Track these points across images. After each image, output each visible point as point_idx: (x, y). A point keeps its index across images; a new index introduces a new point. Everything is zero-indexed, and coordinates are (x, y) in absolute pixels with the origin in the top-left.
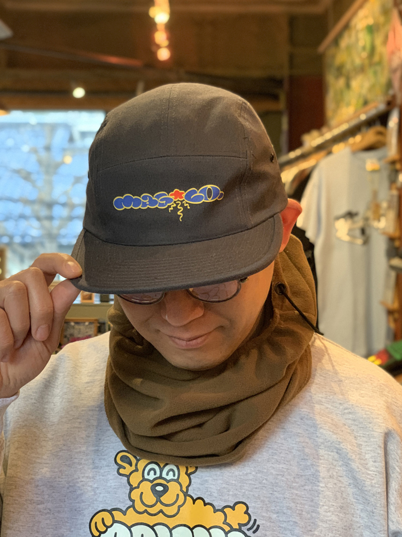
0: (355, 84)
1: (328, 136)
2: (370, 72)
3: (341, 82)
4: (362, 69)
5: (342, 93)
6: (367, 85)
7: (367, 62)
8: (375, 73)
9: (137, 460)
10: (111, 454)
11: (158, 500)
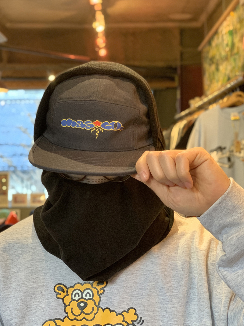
0: (221, 68)
1: (205, 100)
2: (232, 60)
3: (213, 67)
4: (226, 58)
5: (213, 74)
6: (229, 68)
7: (229, 53)
8: (235, 60)
9: (68, 289)
10: (51, 286)
11: (82, 312)
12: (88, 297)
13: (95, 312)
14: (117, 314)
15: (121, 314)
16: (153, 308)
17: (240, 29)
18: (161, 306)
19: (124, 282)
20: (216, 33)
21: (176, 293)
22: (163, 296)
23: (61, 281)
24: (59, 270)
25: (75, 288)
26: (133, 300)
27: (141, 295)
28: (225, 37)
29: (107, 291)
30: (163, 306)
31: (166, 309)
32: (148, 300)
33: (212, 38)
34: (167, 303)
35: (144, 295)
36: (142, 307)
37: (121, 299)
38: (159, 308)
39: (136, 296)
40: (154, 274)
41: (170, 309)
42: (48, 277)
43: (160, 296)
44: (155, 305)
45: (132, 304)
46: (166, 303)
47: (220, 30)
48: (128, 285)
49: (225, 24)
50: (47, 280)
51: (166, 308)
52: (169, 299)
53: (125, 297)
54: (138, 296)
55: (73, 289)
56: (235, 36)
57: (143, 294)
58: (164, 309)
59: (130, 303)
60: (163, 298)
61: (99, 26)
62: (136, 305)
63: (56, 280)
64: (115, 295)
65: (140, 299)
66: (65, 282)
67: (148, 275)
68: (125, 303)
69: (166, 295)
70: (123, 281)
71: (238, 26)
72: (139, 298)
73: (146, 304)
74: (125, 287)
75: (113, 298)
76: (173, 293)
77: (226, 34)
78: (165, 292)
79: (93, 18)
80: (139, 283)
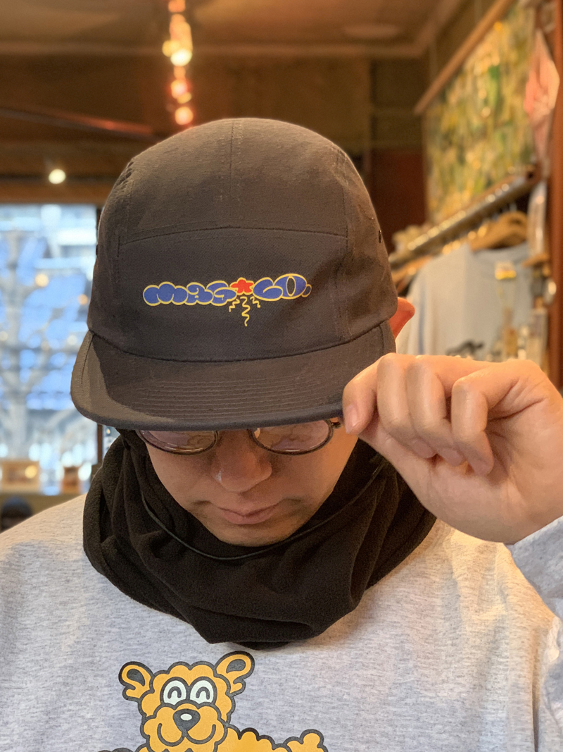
9: (153, 676)
10: (114, 668)
11: (185, 735)
12: (203, 698)
13: (217, 737)
14: (275, 746)
15: (285, 745)
16: (368, 734)
17: (517, 64)
18: (389, 729)
19: (296, 666)
20: (459, 72)
21: (431, 698)
22: (395, 707)
23: (139, 657)
24: (137, 630)
25: (172, 674)
26: (316, 711)
27: (339, 700)
28: (480, 83)
29: (251, 687)
30: (395, 731)
31: (401, 739)
32: (356, 712)
33: (449, 85)
34: (408, 722)
35: (346, 700)
36: (338, 730)
37: (286, 708)
38: (383, 736)
39: (324, 700)
40: (375, 648)
41: (413, 738)
42: (106, 644)
43: (389, 704)
44: (372, 727)
45: (315, 720)
46: (404, 723)
47: (468, 66)
48: (308, 672)
49: (482, 50)
50: (103, 651)
51: (404, 736)
52: (410, 712)
53: (296, 702)
54: (329, 700)
55: (166, 677)
56: (504, 80)
57: (346, 697)
58: (397, 739)
59: (308, 718)
60: (396, 710)
61: (179, 52)
62: (322, 723)
63: (127, 652)
64: (273, 698)
65: (334, 708)
66: (149, 659)
67: (361, 650)
68: (296, 718)
69: (404, 702)
70: (295, 663)
71: (513, 56)
72: (333, 705)
73: (349, 724)
74: (297, 679)
75: (265, 705)
76: (423, 699)
77: (483, 74)
78: (403, 695)
79: (163, 33)
80: (335, 667)
